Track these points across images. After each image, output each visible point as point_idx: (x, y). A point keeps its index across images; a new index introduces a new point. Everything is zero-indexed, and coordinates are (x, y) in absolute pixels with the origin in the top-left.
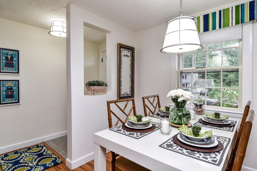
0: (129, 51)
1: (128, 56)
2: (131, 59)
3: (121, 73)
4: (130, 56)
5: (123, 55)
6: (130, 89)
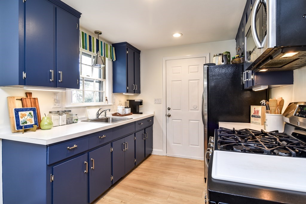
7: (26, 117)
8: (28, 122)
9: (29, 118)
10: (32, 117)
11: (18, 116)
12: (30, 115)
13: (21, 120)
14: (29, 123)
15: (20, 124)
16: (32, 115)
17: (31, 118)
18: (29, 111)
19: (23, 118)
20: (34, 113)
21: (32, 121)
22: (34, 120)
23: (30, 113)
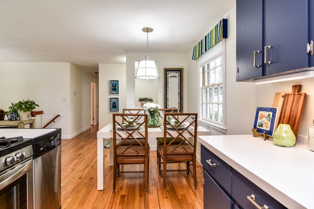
0: (176, 73)
1: (176, 77)
2: (179, 79)
3: (167, 91)
4: (178, 76)
5: (170, 77)
6: (178, 104)
7: (264, 119)
8: (264, 125)
9: (266, 121)
10: (270, 121)
11: (258, 116)
12: (268, 117)
13: (259, 121)
14: (264, 128)
15: (257, 125)
16: (270, 118)
17: (268, 121)
18: (268, 111)
19: (261, 120)
20: (273, 115)
21: (268, 125)
22: (271, 125)
23: (269, 115)
